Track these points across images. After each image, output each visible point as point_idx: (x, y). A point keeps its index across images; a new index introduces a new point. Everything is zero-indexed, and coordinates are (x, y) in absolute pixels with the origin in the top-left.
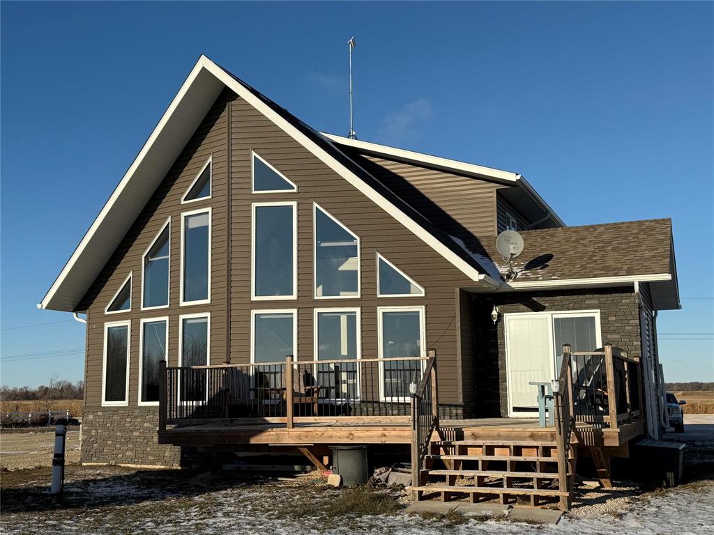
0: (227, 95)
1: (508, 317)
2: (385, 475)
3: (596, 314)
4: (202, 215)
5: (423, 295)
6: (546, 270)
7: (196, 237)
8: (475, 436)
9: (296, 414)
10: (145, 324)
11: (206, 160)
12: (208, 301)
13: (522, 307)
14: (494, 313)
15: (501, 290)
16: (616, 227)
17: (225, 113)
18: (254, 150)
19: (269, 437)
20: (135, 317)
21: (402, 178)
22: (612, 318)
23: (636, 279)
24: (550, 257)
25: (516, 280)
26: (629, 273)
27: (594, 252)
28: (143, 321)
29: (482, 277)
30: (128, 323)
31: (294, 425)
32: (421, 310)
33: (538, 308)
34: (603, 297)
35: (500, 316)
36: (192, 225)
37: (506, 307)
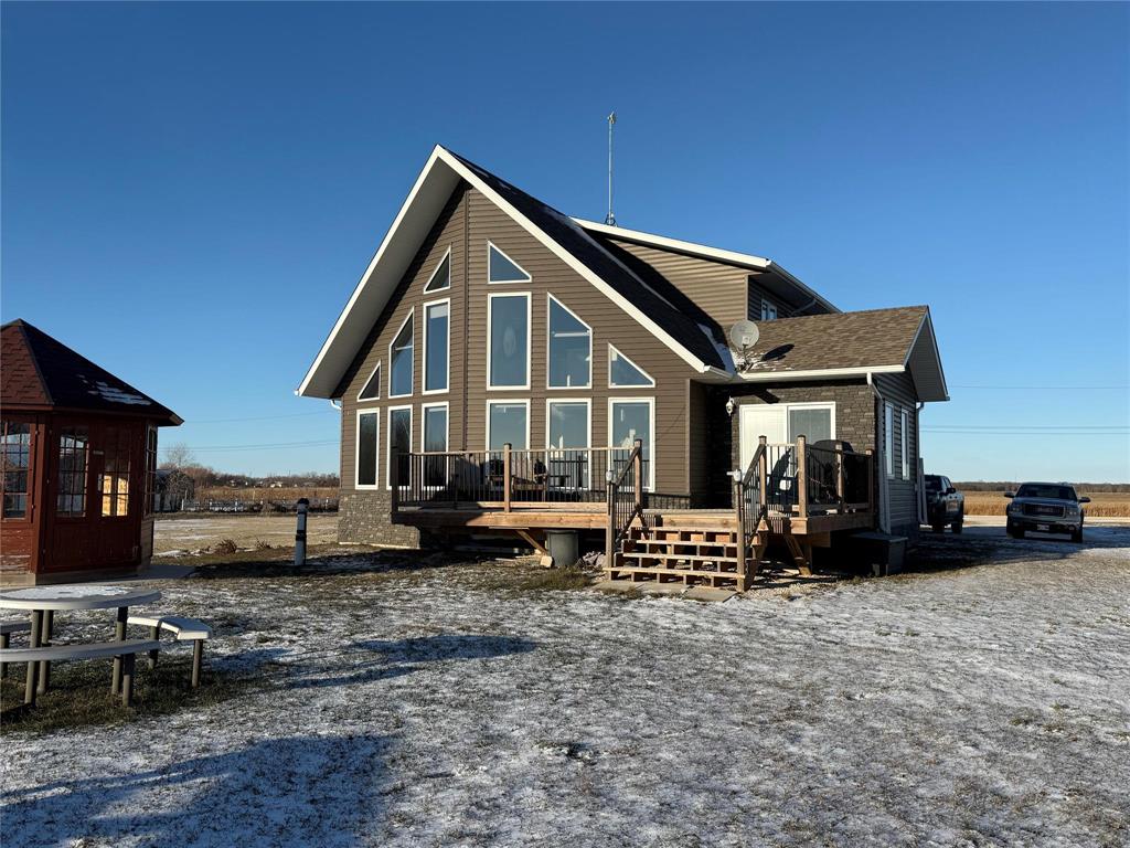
0: (464, 186)
1: (743, 408)
2: (594, 558)
3: (832, 406)
4: (441, 306)
5: (653, 386)
6: (783, 361)
7: (437, 326)
8: (672, 523)
9: (513, 499)
10: (392, 412)
11: (445, 250)
12: (447, 391)
13: (758, 399)
14: (729, 405)
15: (734, 382)
16: (870, 315)
17: (462, 203)
18: (490, 240)
19: (487, 520)
20: (383, 405)
22: (847, 411)
23: (869, 371)
24: (790, 347)
25: (749, 371)
26: (864, 364)
27: (837, 342)
28: (390, 408)
29: (707, 368)
30: (377, 410)
31: (511, 510)
32: (651, 401)
33: (772, 400)
34: (839, 389)
35: (735, 408)
36: (433, 316)
37: (742, 398)
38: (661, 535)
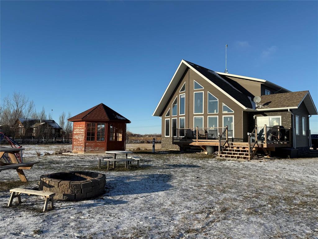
0: (188, 68)
1: (258, 118)
2: (217, 153)
3: (280, 117)
4: (183, 95)
5: (234, 113)
6: (267, 106)
7: (182, 99)
8: (235, 145)
9: (198, 139)
10: (173, 119)
12: (185, 114)
13: (261, 115)
14: (254, 117)
15: (255, 111)
17: (188, 72)
18: (194, 80)
19: (193, 144)
20: (171, 118)
21: (236, 82)
22: (284, 118)
23: (289, 108)
24: (271, 102)
25: (259, 108)
26: (287, 107)
27: (282, 101)
28: (172, 118)
29: (246, 108)
30: (169, 119)
31: (198, 141)
33: (265, 115)
34: (282, 113)
35: (256, 118)
36: (181, 97)
37: (257, 115)
38: (232, 148)
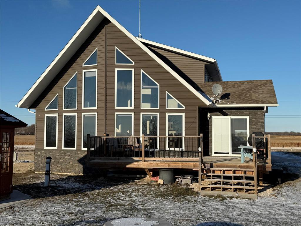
3: (248, 118)
5: (184, 109)
6: (229, 100)
7: (90, 81)
11: (95, 49)
12: (96, 108)
13: (219, 114)
14: (209, 116)
18: (116, 46)
19: (134, 165)
20: (60, 113)
22: (254, 119)
23: (265, 106)
24: (229, 94)
27: (246, 93)
28: (64, 114)
29: (210, 103)
30: (57, 115)
31: (145, 161)
32: (183, 114)
33: (225, 114)
34: (251, 111)
37: (213, 113)
